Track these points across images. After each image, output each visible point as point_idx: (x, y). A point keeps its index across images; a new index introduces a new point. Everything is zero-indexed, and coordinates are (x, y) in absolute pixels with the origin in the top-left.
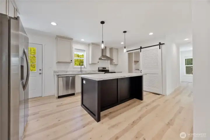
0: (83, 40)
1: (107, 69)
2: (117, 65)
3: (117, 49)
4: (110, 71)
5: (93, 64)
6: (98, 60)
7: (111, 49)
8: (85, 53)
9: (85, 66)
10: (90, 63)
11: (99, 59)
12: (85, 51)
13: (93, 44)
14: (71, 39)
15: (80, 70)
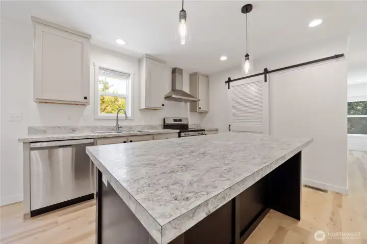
0: (120, 42)
1: (184, 122)
2: (206, 112)
3: (207, 77)
4: (191, 127)
5: (149, 109)
6: (163, 101)
7: (194, 77)
8: (130, 81)
9: (129, 115)
10: (143, 106)
11: (165, 98)
12: (129, 75)
13: (149, 57)
14: (87, 37)
15: (114, 124)
